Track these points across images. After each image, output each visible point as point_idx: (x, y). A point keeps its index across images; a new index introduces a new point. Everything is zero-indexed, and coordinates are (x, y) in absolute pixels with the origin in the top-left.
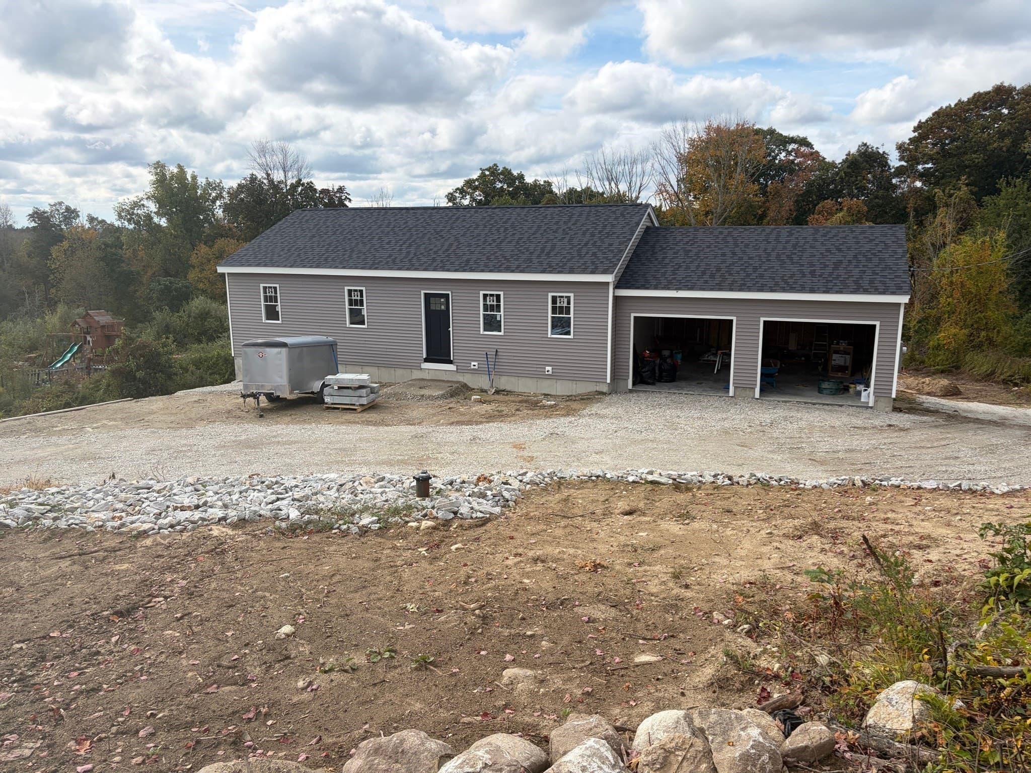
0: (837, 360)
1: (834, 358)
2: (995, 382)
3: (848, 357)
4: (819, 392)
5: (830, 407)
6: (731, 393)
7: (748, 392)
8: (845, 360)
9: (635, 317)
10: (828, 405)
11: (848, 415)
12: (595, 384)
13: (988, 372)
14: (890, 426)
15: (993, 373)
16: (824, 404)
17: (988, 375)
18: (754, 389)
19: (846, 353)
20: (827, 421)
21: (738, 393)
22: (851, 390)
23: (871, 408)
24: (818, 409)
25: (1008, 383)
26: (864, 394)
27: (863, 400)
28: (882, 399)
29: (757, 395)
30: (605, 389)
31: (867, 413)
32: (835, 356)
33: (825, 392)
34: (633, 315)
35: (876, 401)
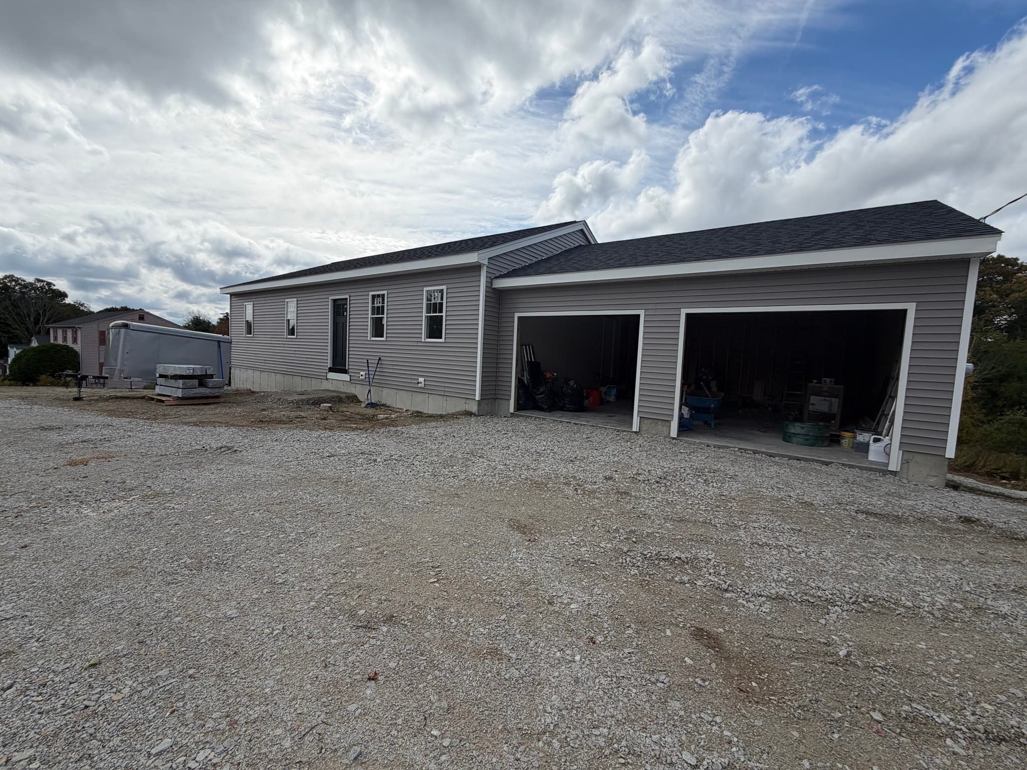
0: (818, 404)
1: (812, 401)
2: (978, 473)
3: (835, 401)
4: (785, 440)
5: (803, 463)
6: (635, 428)
7: (660, 427)
8: (831, 405)
9: (519, 318)
10: (798, 459)
11: (846, 481)
12: (464, 401)
13: (968, 464)
14: (968, 520)
15: (973, 465)
16: (790, 458)
17: (967, 466)
18: (669, 422)
19: (832, 395)
20: (794, 490)
21: (644, 428)
22: (845, 442)
23: (894, 473)
24: (776, 463)
25: (992, 476)
26: (873, 447)
27: (872, 457)
28: (918, 458)
29: (674, 433)
30: (474, 408)
31: (888, 485)
32: (813, 399)
33: (794, 439)
34: (517, 315)
35: (905, 462)
